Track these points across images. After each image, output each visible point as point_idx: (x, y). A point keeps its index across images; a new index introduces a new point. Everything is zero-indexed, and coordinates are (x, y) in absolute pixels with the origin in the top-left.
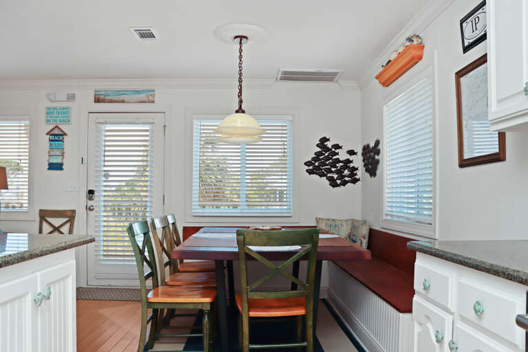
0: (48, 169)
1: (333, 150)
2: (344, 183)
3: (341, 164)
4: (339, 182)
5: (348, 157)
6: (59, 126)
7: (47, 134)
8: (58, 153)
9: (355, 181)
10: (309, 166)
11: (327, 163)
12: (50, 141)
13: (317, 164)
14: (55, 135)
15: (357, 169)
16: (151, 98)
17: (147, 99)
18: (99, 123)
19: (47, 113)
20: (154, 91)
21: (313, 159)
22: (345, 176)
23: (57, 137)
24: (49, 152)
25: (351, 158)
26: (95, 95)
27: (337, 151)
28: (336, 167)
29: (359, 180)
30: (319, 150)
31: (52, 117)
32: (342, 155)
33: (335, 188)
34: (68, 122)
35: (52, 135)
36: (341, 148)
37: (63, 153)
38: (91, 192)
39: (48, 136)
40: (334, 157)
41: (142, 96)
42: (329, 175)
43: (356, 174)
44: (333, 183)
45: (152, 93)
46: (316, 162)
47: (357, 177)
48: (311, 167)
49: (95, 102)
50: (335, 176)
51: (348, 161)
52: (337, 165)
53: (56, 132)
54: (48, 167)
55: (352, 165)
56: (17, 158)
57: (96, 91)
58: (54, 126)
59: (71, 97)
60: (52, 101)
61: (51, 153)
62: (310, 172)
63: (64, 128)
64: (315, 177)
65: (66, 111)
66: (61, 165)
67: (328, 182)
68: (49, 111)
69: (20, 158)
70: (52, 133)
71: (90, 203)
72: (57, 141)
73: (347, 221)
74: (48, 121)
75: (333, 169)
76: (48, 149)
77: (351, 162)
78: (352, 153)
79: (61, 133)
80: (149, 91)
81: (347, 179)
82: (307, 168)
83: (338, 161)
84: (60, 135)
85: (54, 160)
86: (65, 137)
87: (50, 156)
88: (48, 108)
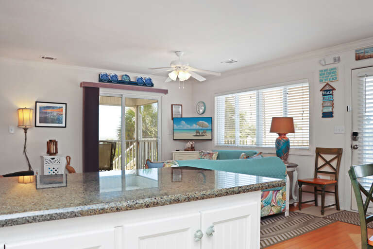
0: (323, 117)
6: (329, 83)
7: (321, 91)
8: (329, 104)
12: (323, 95)
14: (326, 91)
18: (361, 77)
19: (320, 75)
23: (328, 91)
24: (322, 104)
26: (356, 54)
31: (323, 77)
34: (335, 79)
35: (324, 91)
37: (333, 104)
38: (355, 135)
39: (322, 92)
49: (356, 60)
53: (327, 88)
54: (322, 115)
56: (301, 110)
57: (356, 51)
58: (325, 84)
59: (337, 60)
60: (323, 66)
61: (325, 105)
63: (333, 84)
65: (333, 71)
66: (332, 113)
68: (322, 73)
69: (303, 110)
70: (324, 89)
71: (355, 143)
72: (328, 95)
74: (321, 81)
76: (322, 102)
79: (331, 88)
84: (331, 90)
85: (326, 110)
86: (334, 91)
87: (323, 107)
88: (320, 71)
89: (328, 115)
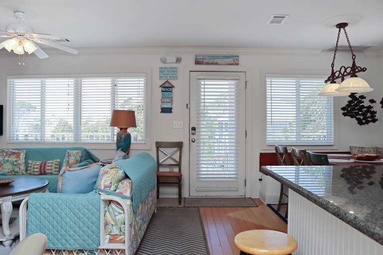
0: (161, 112)
1: (360, 99)
2: (367, 122)
3: (365, 109)
4: (364, 121)
5: (370, 104)
6: (169, 81)
8: (168, 101)
9: (374, 121)
10: (344, 110)
11: (356, 108)
12: (162, 91)
13: (349, 109)
15: (376, 112)
16: (236, 61)
17: (234, 63)
18: (198, 79)
19: (160, 72)
20: (238, 56)
21: (347, 105)
22: (368, 117)
23: (167, 88)
25: (372, 105)
26: (196, 59)
27: (363, 100)
28: (362, 111)
29: (377, 120)
30: (350, 99)
31: (163, 74)
32: (366, 103)
33: (361, 126)
34: (176, 78)
35: (164, 87)
36: (365, 98)
37: (172, 101)
38: (193, 129)
39: (161, 88)
40: (361, 104)
41: (230, 60)
42: (358, 117)
43: (375, 116)
44: (360, 123)
45: (238, 58)
46: (349, 107)
47: (376, 118)
48: (345, 112)
49: (196, 64)
50: (362, 117)
51: (370, 107)
52: (363, 110)
53: (167, 85)
54: (161, 110)
55: (372, 110)
57: (196, 56)
58: (166, 81)
59: (178, 60)
60: (164, 63)
61: (164, 101)
62: (345, 114)
63: (173, 82)
64: (348, 118)
65: (174, 70)
66: (171, 109)
67: (356, 122)
68: (162, 70)
70: (163, 86)
71: (192, 137)
72: (168, 91)
73: (373, 148)
74: (161, 78)
75: (360, 113)
76: (161, 98)
77: (372, 108)
78: (372, 101)
79: (170, 86)
80: (235, 57)
81: (369, 119)
82: (343, 112)
83: (363, 107)
84: (170, 87)
85: (165, 106)
86: (173, 89)
87: (162, 102)
88: (161, 68)
89: (166, 110)
